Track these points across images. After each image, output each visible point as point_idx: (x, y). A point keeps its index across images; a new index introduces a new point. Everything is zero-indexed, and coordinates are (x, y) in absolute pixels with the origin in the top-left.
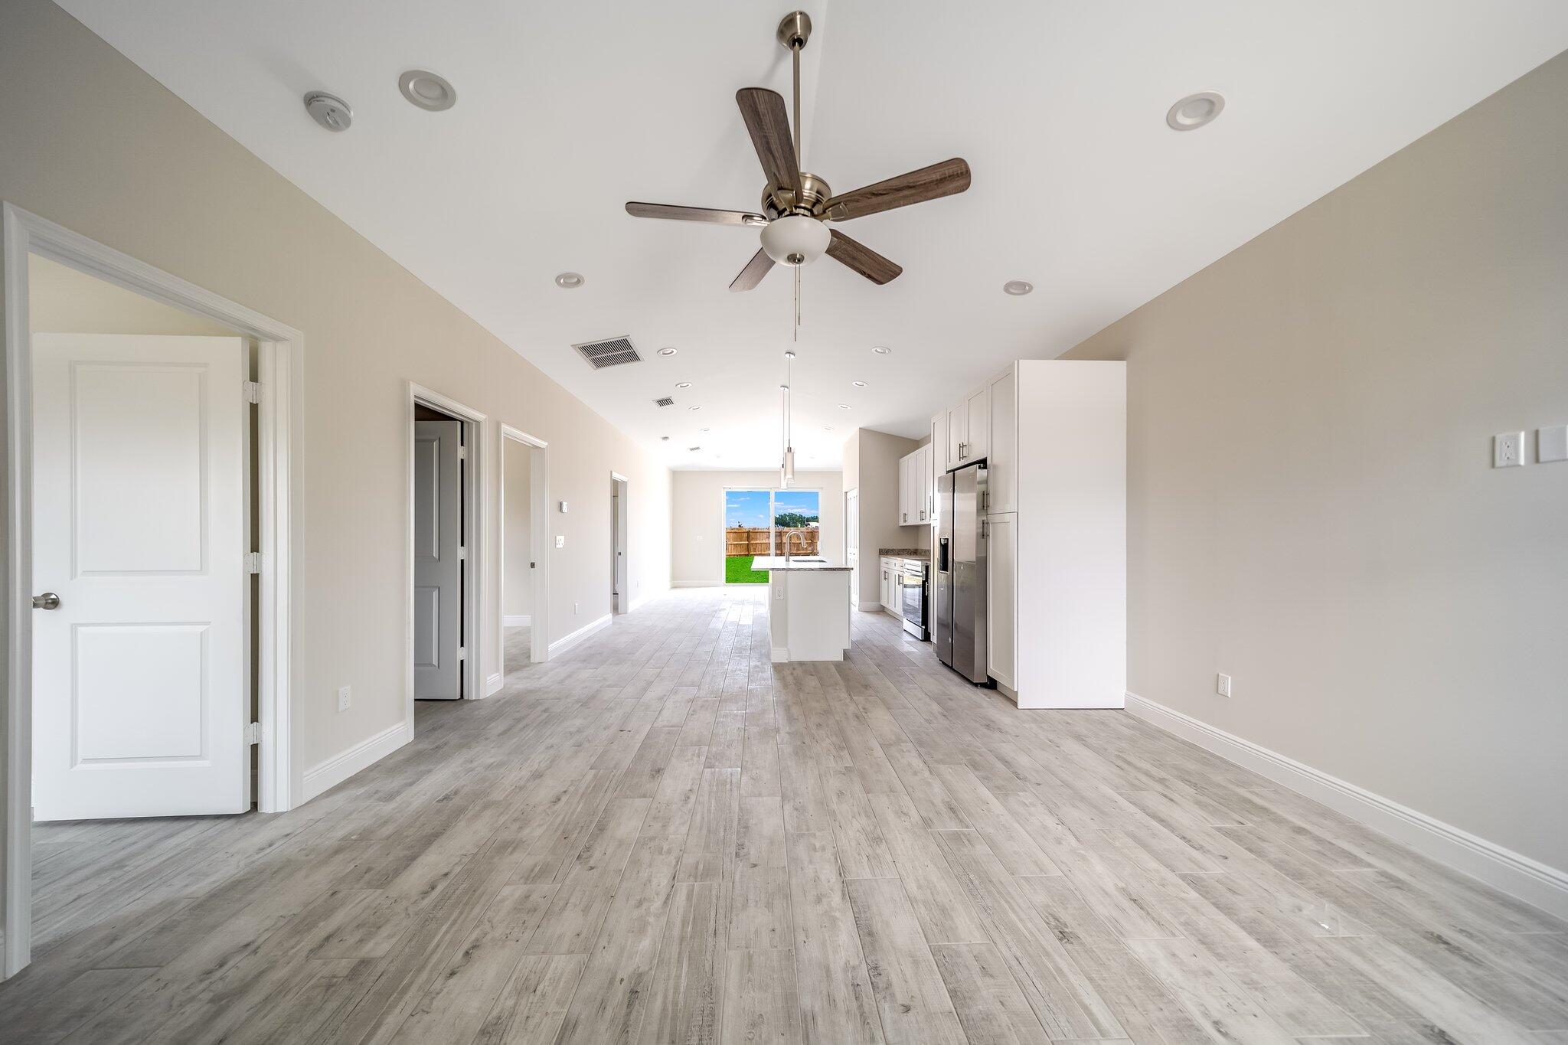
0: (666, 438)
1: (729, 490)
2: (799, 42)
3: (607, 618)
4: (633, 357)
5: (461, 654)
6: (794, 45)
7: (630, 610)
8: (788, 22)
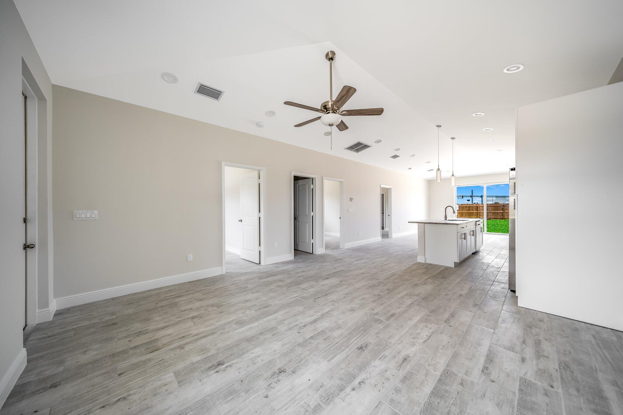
0: (410, 169)
1: (458, 186)
2: (332, 59)
3: (379, 239)
4: (366, 146)
5: (312, 241)
6: (330, 60)
7: (393, 237)
8: (327, 55)
